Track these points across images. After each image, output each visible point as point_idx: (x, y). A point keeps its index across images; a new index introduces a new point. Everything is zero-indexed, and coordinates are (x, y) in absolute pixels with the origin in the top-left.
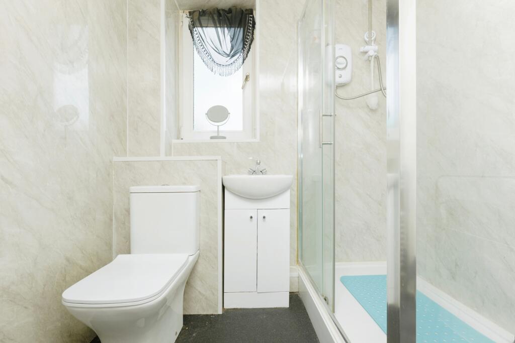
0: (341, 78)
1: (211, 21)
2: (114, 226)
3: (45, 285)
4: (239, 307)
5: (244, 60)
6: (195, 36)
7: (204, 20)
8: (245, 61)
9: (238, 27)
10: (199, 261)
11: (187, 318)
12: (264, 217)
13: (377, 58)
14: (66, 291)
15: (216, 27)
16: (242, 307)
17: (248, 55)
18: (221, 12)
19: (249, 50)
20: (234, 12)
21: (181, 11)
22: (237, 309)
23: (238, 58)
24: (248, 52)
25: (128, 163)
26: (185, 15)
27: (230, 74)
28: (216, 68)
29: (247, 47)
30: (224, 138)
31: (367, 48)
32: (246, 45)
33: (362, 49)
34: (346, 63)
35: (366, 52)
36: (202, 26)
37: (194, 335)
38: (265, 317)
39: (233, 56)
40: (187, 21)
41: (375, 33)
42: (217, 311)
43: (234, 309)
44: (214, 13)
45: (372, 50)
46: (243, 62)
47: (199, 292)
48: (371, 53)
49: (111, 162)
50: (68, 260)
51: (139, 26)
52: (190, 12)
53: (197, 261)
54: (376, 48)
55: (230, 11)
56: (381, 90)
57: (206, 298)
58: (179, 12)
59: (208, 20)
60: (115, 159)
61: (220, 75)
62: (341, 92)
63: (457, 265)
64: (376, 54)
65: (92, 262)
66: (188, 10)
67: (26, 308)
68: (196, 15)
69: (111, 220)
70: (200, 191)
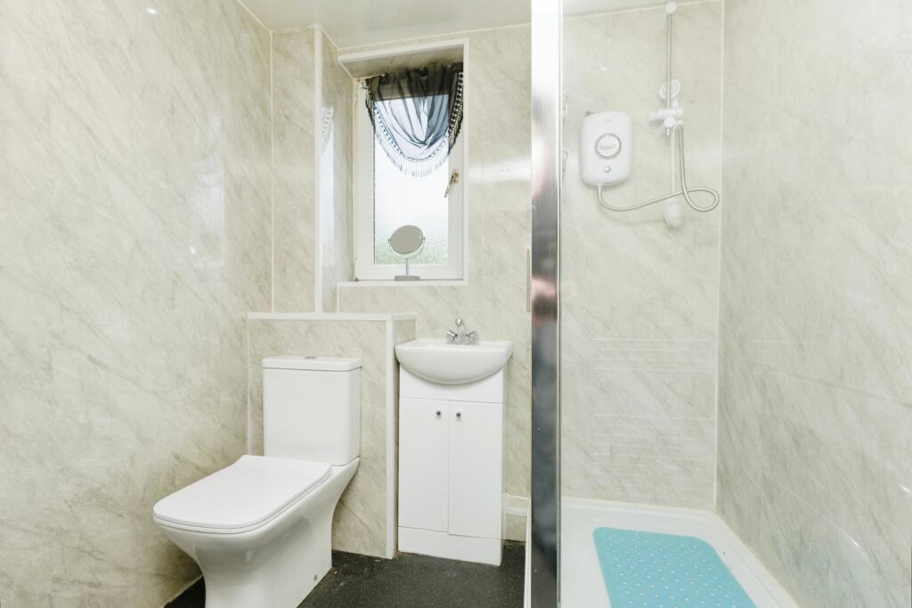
0: (610, 174)
1: (396, 91)
2: (249, 412)
3: (145, 490)
4: (420, 552)
5: (450, 148)
6: (377, 121)
7: (386, 90)
8: (451, 151)
9: (438, 94)
10: (360, 473)
11: (338, 557)
12: (459, 415)
13: (680, 131)
14: (160, 502)
15: (403, 97)
16: (426, 554)
17: (457, 139)
18: (412, 75)
19: (458, 131)
20: (431, 72)
21: (355, 80)
22: (417, 555)
23: (441, 145)
24: (456, 135)
25: (265, 322)
26: (360, 86)
27: (429, 172)
28: (407, 164)
29: (455, 127)
30: (417, 279)
31: (661, 113)
32: (453, 123)
33: (653, 116)
34: (618, 144)
35: (661, 122)
36: (382, 100)
37: (342, 584)
38: (455, 574)
39: (432, 144)
40: (362, 94)
41: (679, 85)
42: (385, 554)
43: (414, 554)
44: (402, 78)
45: (671, 116)
46: (449, 152)
47: (361, 521)
48: (669, 123)
49: (244, 321)
50: (177, 458)
51: (286, 117)
52: (367, 80)
53: (356, 473)
54: (680, 112)
55: (425, 72)
56: (683, 193)
57: (370, 531)
58: (351, 81)
59: (392, 88)
60: (252, 315)
61: (413, 174)
62: (612, 198)
63: (802, 541)
64: (680, 122)
65: (215, 461)
66: (363, 76)
67: (120, 516)
68: (375, 84)
69: (246, 402)
70: (361, 367)
